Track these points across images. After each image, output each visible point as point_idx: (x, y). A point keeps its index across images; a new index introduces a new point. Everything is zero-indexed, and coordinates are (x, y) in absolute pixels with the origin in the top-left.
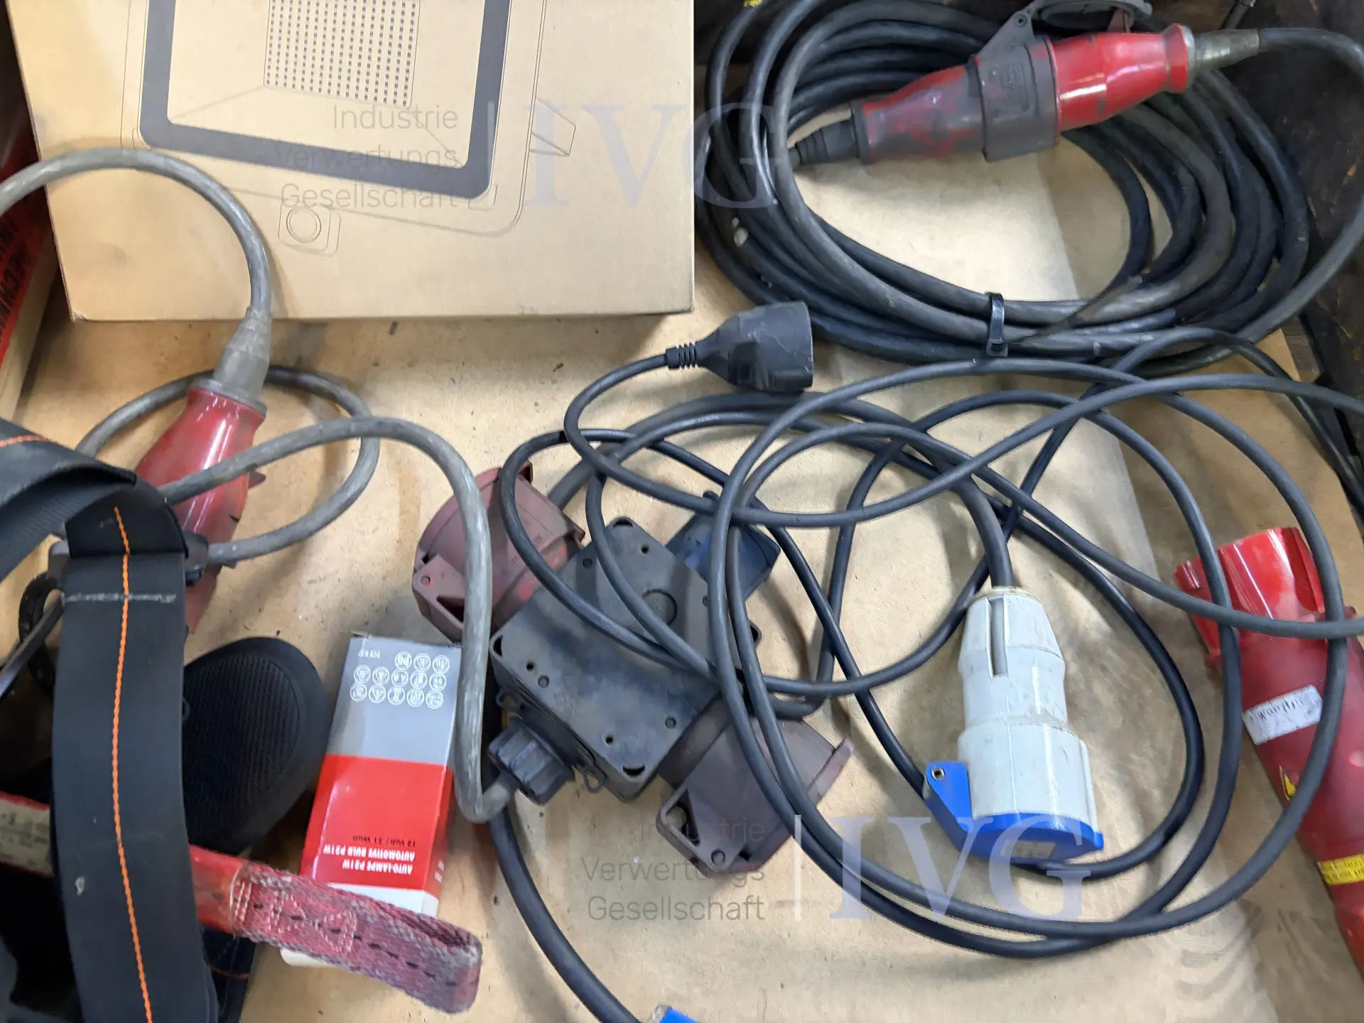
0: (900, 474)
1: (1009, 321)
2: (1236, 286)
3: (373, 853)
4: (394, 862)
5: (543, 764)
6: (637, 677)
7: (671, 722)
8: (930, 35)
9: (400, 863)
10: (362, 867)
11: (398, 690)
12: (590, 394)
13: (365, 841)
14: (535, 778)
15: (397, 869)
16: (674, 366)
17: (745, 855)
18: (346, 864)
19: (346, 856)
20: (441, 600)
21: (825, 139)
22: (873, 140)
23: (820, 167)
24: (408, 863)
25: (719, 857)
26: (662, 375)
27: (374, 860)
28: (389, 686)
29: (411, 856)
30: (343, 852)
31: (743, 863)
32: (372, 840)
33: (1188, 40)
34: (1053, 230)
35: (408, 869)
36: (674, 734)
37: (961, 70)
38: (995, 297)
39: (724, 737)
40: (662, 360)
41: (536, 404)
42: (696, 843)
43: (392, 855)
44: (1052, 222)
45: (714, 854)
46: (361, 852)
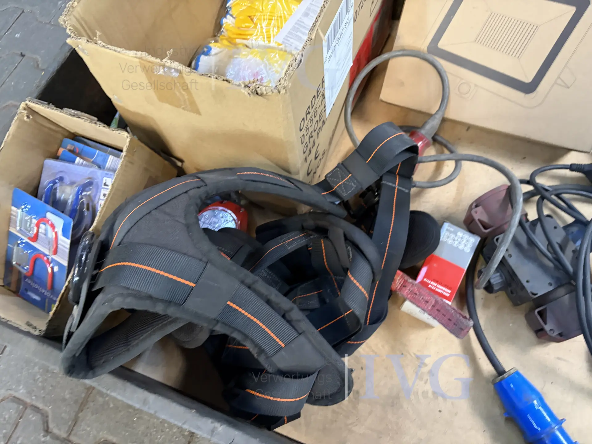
3: (439, 286)
4: (444, 291)
5: (500, 281)
6: (542, 267)
7: (550, 284)
9: (447, 292)
10: (434, 289)
11: (456, 242)
12: (540, 170)
13: (437, 282)
14: (497, 284)
15: (445, 293)
16: (572, 170)
17: (560, 335)
18: (430, 286)
19: (430, 284)
20: (479, 220)
24: (448, 293)
25: (552, 332)
26: (567, 173)
27: (438, 288)
28: (454, 240)
29: (450, 291)
30: (430, 282)
31: (559, 337)
32: (439, 282)
35: (448, 295)
36: (551, 288)
39: (568, 295)
40: (569, 166)
42: (546, 323)
43: (444, 289)
45: (551, 330)
46: (435, 284)
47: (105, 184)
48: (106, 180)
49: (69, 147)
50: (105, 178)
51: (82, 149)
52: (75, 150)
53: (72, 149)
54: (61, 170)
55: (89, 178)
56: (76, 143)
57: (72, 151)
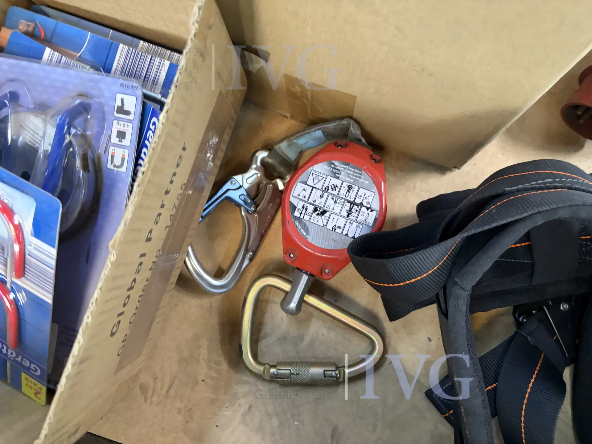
47: (121, 110)
48: (122, 100)
49: (23, 26)
50: (119, 96)
51: (54, 31)
52: (36, 32)
53: (30, 29)
54: (11, 76)
55: (81, 95)
56: (39, 17)
57: (32, 35)
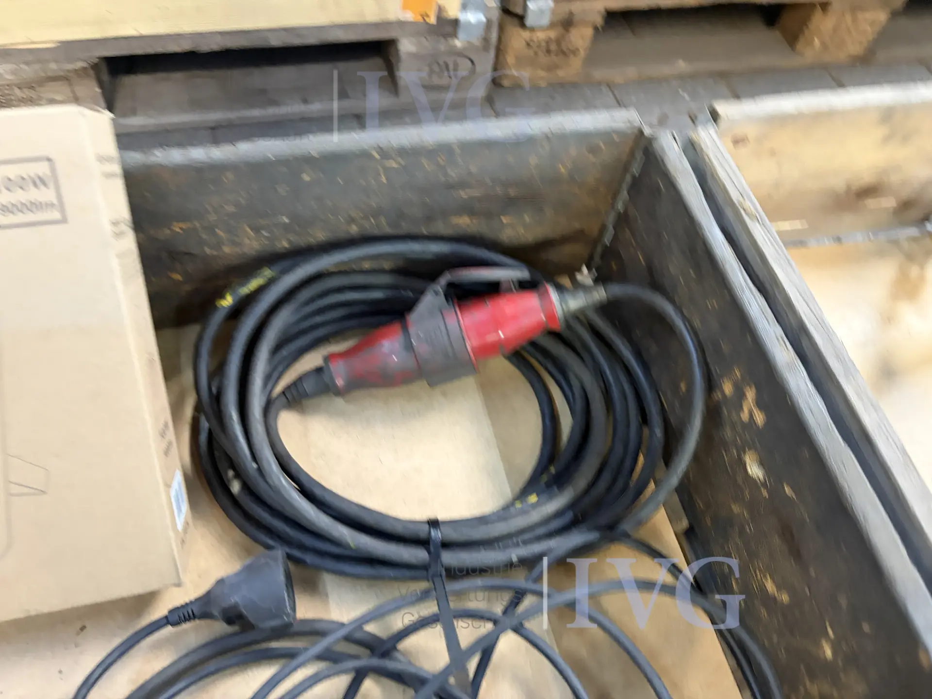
0: (377, 682)
1: (446, 545)
2: (614, 481)
8: (378, 295)
16: (173, 624)
21: (304, 385)
22: (340, 382)
23: (305, 402)
33: (554, 295)
34: (488, 431)
37: (397, 327)
38: (434, 523)
40: (165, 621)
41: (60, 672)
44: (486, 422)
